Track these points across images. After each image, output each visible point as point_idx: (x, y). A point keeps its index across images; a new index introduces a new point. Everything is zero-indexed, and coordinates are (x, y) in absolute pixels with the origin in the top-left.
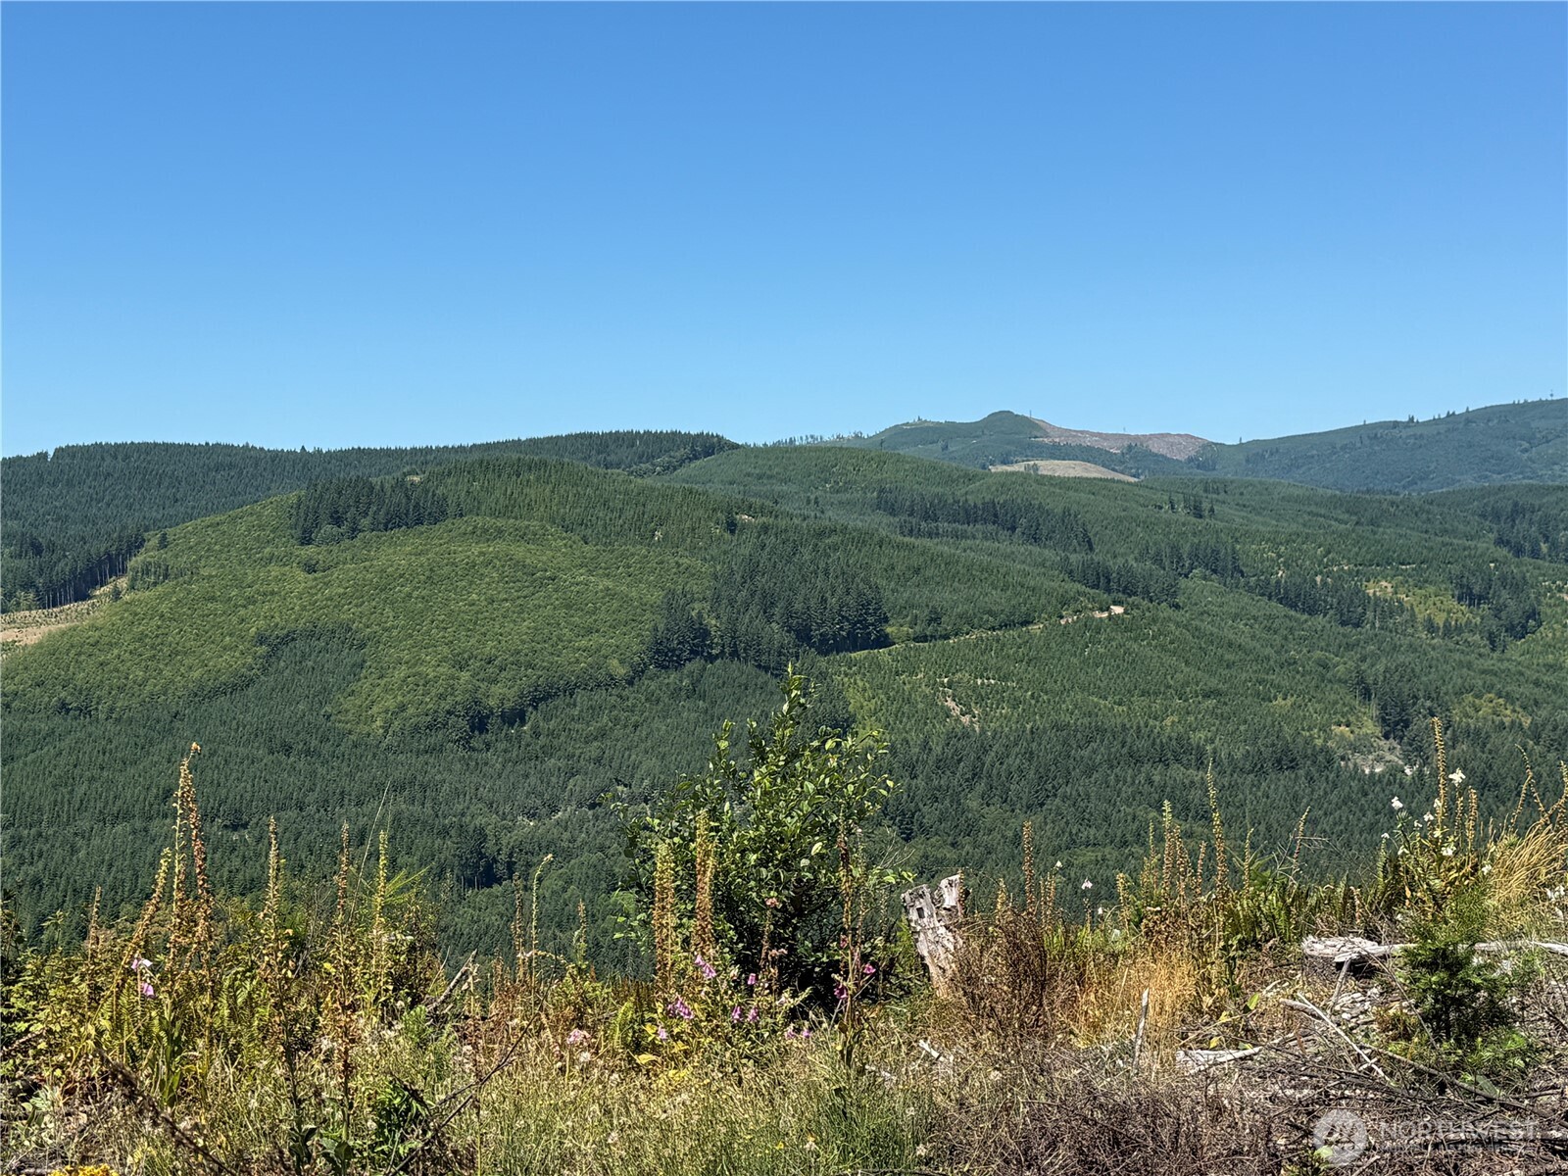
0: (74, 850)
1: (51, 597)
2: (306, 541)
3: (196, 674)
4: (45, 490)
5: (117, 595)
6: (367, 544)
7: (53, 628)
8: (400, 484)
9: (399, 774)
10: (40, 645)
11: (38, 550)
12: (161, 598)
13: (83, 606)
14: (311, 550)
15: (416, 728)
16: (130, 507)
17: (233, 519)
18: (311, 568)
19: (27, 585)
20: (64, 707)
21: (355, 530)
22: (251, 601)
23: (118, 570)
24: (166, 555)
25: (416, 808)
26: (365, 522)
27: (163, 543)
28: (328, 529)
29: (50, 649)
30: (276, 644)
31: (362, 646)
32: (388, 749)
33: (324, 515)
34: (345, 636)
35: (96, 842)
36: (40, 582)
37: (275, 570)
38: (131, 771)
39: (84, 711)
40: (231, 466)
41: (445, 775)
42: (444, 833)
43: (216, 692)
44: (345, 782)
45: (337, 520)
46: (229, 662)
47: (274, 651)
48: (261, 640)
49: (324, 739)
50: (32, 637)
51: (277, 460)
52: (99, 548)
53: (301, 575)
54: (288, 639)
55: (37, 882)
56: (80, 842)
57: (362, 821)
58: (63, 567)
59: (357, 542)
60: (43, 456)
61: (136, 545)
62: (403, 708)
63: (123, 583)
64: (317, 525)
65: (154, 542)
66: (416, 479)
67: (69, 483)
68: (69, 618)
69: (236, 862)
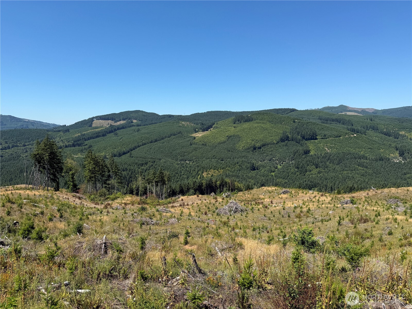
0: (203, 162)
1: (204, 131)
2: (234, 123)
3: (219, 141)
4: (205, 117)
5: (211, 130)
6: (242, 124)
7: (203, 134)
8: (247, 116)
9: (243, 155)
10: (201, 136)
11: (203, 124)
12: (216, 131)
13: (207, 132)
14: (235, 125)
15: (246, 149)
16: (214, 119)
17: (226, 121)
18: (235, 127)
19: (201, 129)
20: (203, 144)
21: (241, 122)
22: (226, 131)
23: (212, 127)
24: (217, 125)
25: (245, 160)
26: (242, 121)
27: (217, 124)
28: (237, 122)
29: (202, 137)
30: (229, 137)
31: (240, 138)
32: (242, 151)
33: (237, 120)
34: (238, 136)
35: (205, 161)
36: (202, 128)
37: (230, 127)
38: (210, 153)
39: (205, 145)
40: (227, 114)
41: (250, 155)
42: (249, 163)
43: (221, 143)
44: (236, 156)
45: (239, 121)
46: (223, 139)
47: (229, 138)
48: (227, 136)
49: (234, 150)
50: (200, 135)
51: (233, 113)
52: (210, 124)
53: (233, 128)
54: (231, 136)
55: (198, 166)
56: (203, 161)
57: (238, 161)
58: (205, 127)
59: (241, 124)
60: (205, 113)
61: (214, 124)
62: (244, 146)
63: (212, 129)
64: (236, 121)
65: (216, 124)
66: (249, 115)
67: (208, 116)
68: (206, 133)
69: (222, 165)
